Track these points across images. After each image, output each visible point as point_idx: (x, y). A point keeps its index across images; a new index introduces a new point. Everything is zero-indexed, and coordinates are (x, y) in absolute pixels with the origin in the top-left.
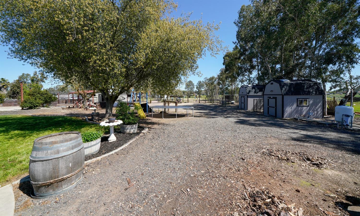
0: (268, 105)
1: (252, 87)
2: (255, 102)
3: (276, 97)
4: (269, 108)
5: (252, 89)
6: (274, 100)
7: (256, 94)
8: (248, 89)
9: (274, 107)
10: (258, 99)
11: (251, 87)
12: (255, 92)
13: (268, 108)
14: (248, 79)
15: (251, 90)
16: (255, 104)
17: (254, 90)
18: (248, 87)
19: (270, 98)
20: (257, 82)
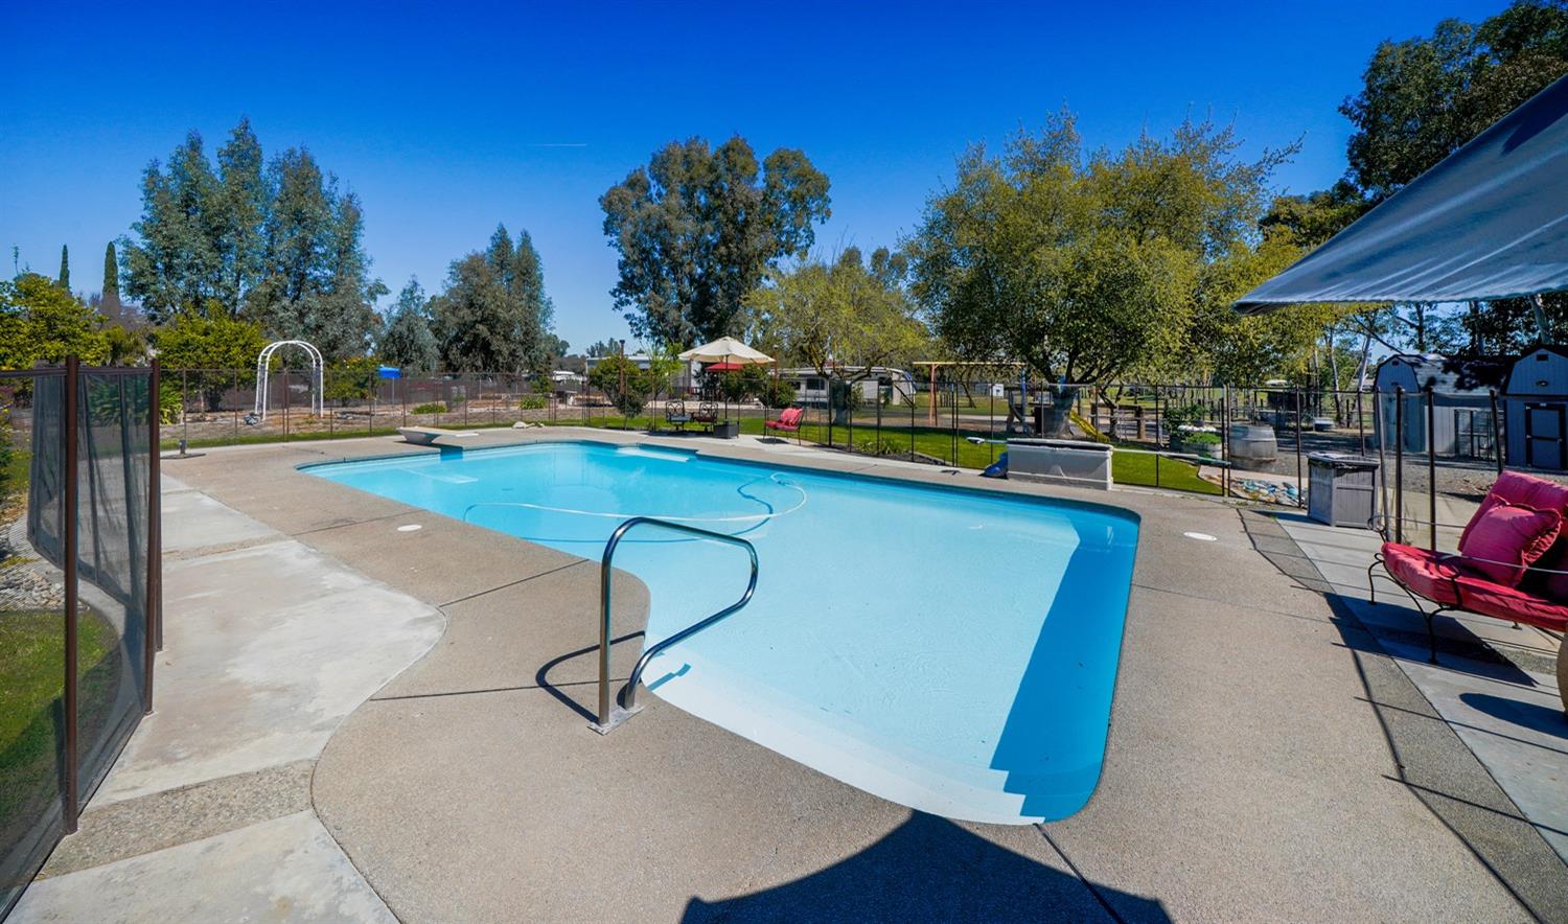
0: (1529, 430)
1: (1444, 363)
2: (1465, 420)
3: (1564, 406)
4: (1534, 441)
5: (1446, 371)
6: (1555, 414)
7: (1462, 393)
8: (1423, 375)
9: (1555, 440)
10: (1478, 409)
11: (1439, 364)
12: (1460, 385)
13: (1529, 442)
14: (1412, 326)
15: (1438, 374)
16: (1461, 427)
17: (1453, 377)
18: (1423, 364)
19: (1536, 406)
20: (1465, 339)
